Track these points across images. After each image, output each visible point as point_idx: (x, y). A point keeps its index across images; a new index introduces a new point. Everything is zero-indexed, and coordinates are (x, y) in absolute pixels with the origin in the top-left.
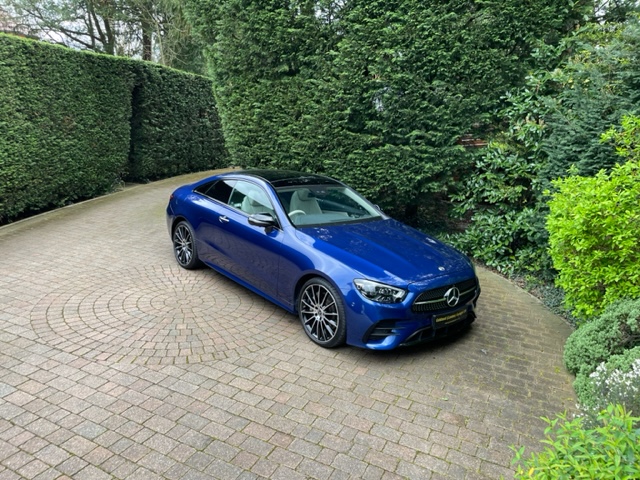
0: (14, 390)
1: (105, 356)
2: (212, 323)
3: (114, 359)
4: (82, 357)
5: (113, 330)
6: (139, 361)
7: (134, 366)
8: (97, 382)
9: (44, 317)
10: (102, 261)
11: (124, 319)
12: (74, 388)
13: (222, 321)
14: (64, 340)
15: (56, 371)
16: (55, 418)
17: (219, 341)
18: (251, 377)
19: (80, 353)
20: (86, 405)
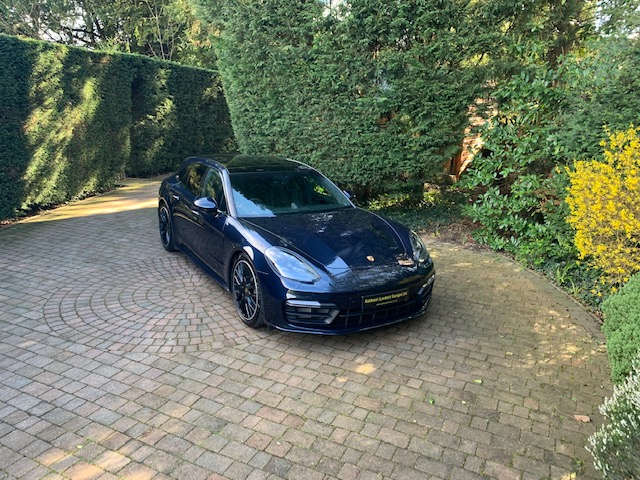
0: (30, 381)
1: (118, 346)
2: (222, 312)
3: (126, 348)
4: (95, 347)
5: (125, 321)
7: (146, 355)
8: (111, 372)
9: (57, 310)
11: (135, 310)
12: (88, 378)
14: (77, 332)
15: (71, 362)
16: (72, 406)
18: (262, 362)
19: (93, 344)
20: (101, 393)
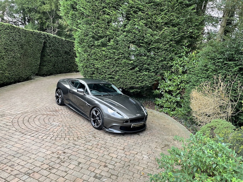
1: (41, 137)
2: (76, 128)
3: (44, 137)
4: (33, 136)
5: (42, 128)
6: (53, 138)
7: (51, 140)
8: (39, 145)
9: (17, 123)
10: (34, 105)
12: (32, 146)
13: (79, 127)
14: (26, 131)
15: (25, 140)
17: (79, 133)
18: (91, 145)
